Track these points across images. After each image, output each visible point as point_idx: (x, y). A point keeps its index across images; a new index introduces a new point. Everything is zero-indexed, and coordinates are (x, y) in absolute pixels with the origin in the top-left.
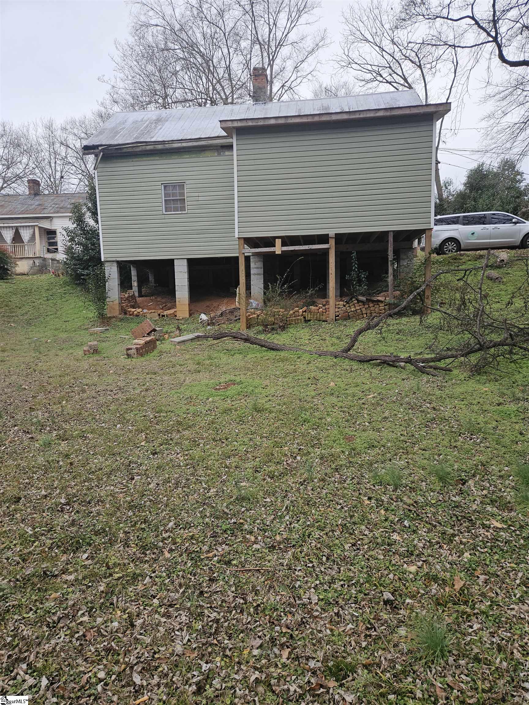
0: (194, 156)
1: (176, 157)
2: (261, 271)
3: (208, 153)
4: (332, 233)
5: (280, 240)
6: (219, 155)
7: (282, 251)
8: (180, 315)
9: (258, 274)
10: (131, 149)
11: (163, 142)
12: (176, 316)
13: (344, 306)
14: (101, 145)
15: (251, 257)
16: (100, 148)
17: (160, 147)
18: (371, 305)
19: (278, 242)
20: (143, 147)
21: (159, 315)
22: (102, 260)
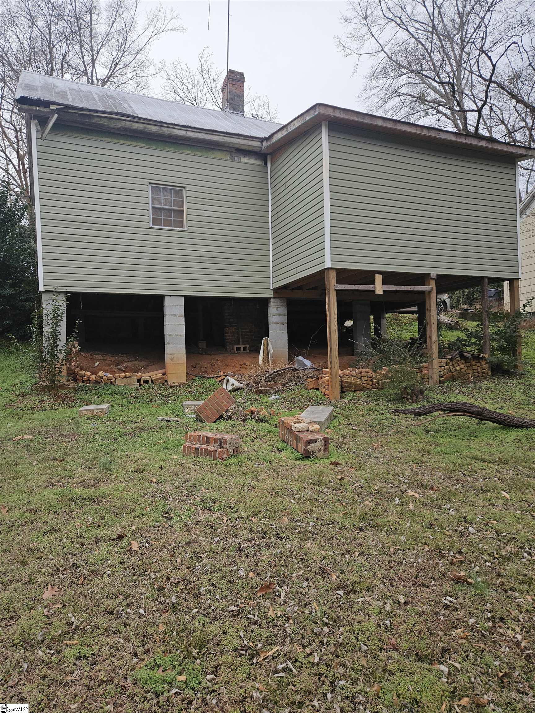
0: (198, 153)
1: (172, 149)
2: (285, 319)
3: (218, 154)
4: (434, 273)
5: (381, 276)
6: (232, 159)
7: (384, 291)
8: (173, 380)
9: (281, 323)
10: (106, 120)
11: (160, 124)
12: (166, 381)
13: (447, 364)
14: (54, 103)
15: (272, 300)
16: (53, 107)
17: (154, 129)
18: (474, 363)
19: (378, 279)
20: (128, 123)
21: (139, 381)
22: (41, 288)
